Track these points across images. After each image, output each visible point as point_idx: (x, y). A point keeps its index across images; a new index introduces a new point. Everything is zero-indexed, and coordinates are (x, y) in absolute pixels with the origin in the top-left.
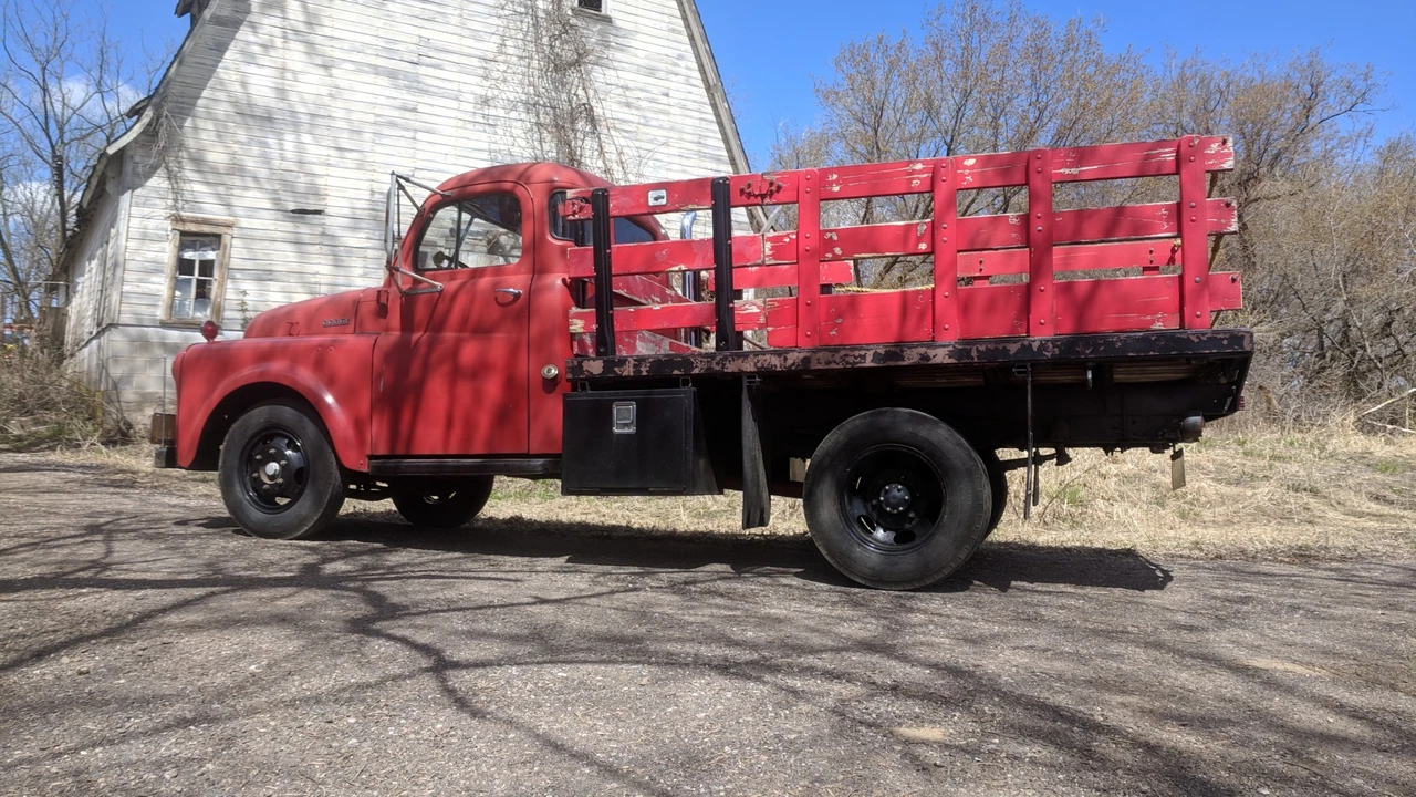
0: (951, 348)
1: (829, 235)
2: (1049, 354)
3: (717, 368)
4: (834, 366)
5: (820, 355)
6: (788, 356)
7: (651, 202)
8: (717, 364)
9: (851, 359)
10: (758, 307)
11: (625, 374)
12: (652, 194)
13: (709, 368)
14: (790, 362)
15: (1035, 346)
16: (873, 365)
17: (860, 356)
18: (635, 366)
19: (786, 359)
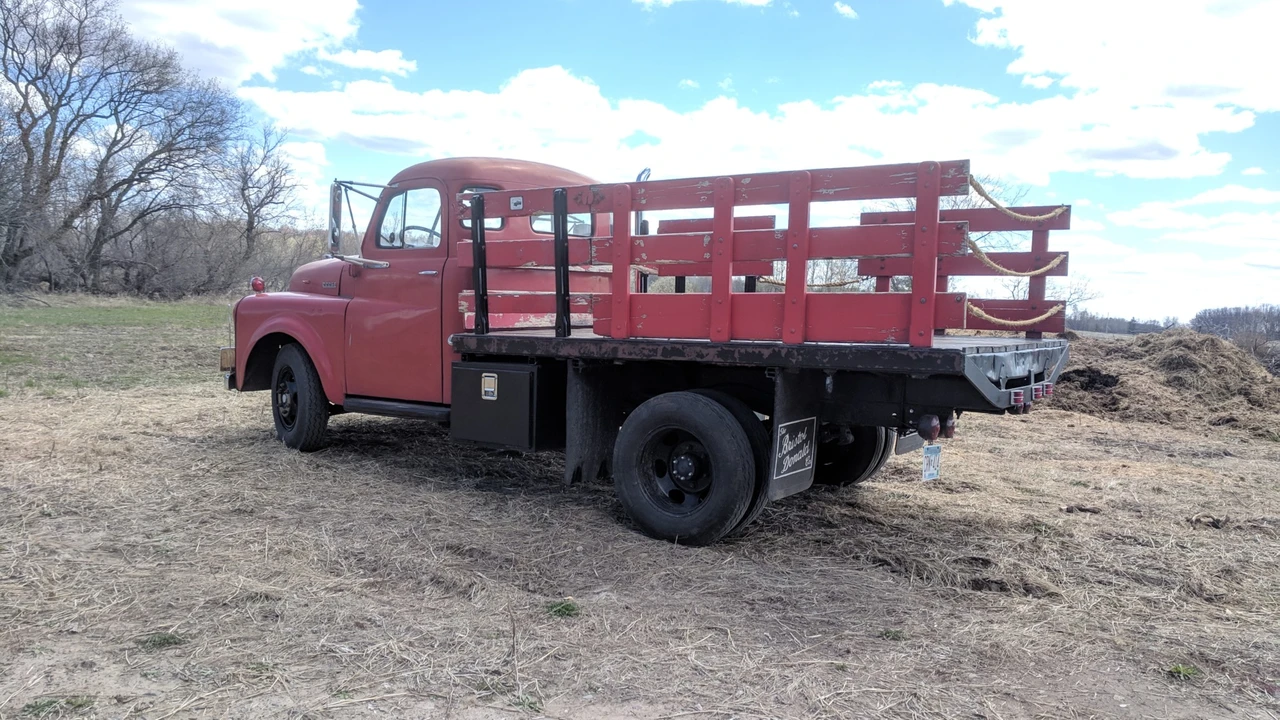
0: (719, 349)
1: (638, 242)
2: (794, 361)
3: (553, 351)
4: (633, 357)
5: (625, 346)
6: (603, 345)
7: (513, 207)
8: (554, 348)
9: (646, 352)
10: (586, 300)
11: (491, 350)
12: (514, 200)
13: (548, 351)
14: (604, 350)
15: (783, 352)
16: (662, 358)
17: (653, 350)
18: (498, 345)
19: (601, 348)
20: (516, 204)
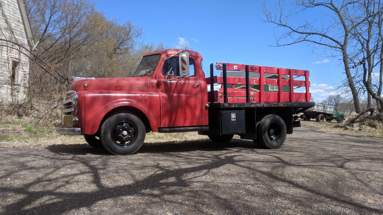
1: (264, 80)
3: (249, 106)
4: (268, 106)
5: (265, 104)
9: (270, 105)
10: (253, 93)
11: (233, 107)
12: (235, 66)
13: (248, 106)
14: (261, 105)
15: (293, 104)
18: (234, 105)
20: (235, 68)
